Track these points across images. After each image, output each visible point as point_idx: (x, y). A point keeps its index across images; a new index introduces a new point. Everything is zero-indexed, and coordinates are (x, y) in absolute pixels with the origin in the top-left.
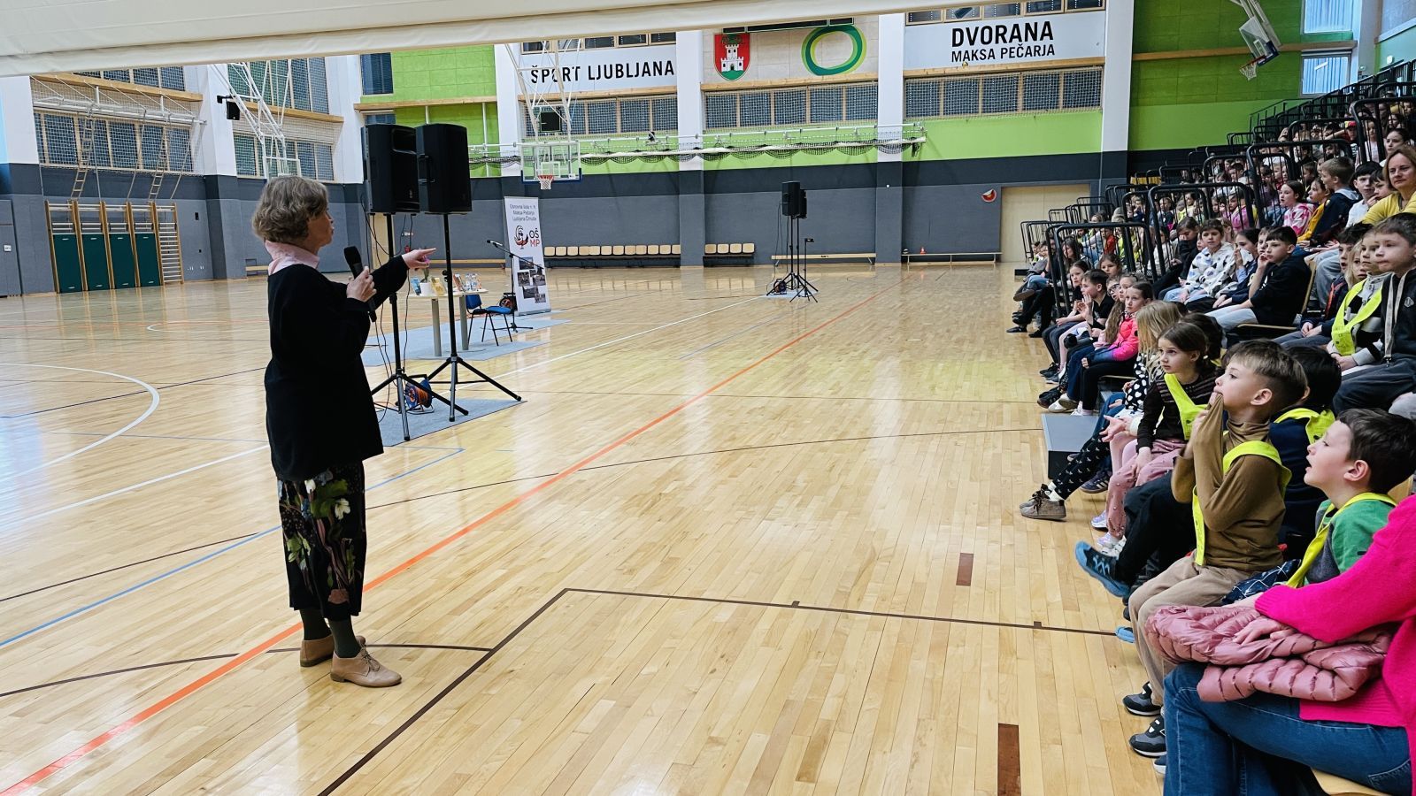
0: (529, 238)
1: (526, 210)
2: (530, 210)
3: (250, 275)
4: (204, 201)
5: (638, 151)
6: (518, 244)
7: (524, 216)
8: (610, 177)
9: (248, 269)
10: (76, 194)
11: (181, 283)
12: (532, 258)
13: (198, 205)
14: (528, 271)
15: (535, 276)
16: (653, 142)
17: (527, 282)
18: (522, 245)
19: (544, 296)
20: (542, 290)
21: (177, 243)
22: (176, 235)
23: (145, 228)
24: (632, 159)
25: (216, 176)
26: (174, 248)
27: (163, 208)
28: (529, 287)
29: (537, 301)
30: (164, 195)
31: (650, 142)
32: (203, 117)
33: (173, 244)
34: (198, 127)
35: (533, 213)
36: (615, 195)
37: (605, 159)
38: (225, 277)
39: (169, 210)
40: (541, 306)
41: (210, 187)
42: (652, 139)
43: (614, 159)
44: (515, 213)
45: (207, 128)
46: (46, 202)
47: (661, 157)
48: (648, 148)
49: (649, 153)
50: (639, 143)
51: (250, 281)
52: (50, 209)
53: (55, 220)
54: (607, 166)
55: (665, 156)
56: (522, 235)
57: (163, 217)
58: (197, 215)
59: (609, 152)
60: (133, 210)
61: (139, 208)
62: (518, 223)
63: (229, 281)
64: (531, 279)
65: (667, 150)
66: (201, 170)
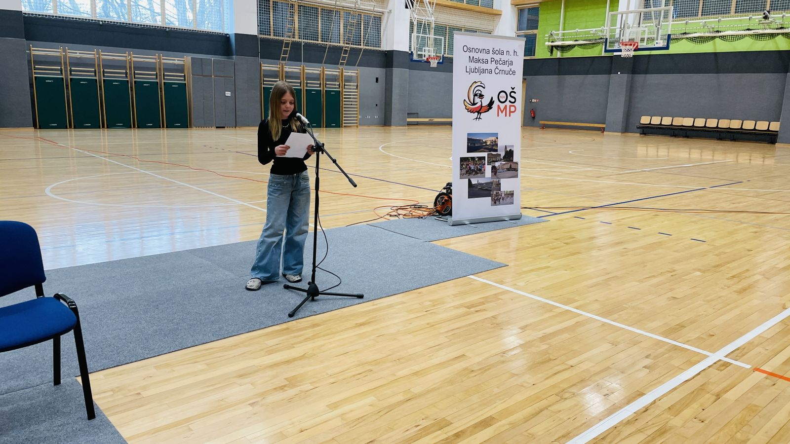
0: (496, 103)
1: (497, 57)
2: (505, 57)
3: (410, 124)
4: (384, 69)
5: (748, 29)
6: (472, 111)
7: (492, 66)
8: (715, 54)
9: (408, 120)
10: (284, 59)
11: (357, 127)
12: (496, 135)
13: (378, 72)
14: (485, 154)
15: (497, 164)
16: (767, 21)
17: (480, 171)
18: (479, 112)
19: (511, 194)
20: (506, 185)
21: (357, 98)
22: (357, 92)
23: (333, 86)
24: (742, 37)
25: (393, 51)
26: (355, 101)
27: (350, 72)
28: (482, 181)
29: (495, 201)
30: (351, 63)
31: (763, 21)
32: (390, 7)
33: (355, 98)
34: (386, 15)
35: (511, 63)
36: (717, 73)
37: (713, 38)
38: (390, 125)
39: (355, 74)
40: (503, 210)
41: (388, 59)
42: (766, 17)
43: (723, 38)
44: (471, 60)
45: (391, 15)
46: (261, 63)
47: (772, 36)
48: (762, 26)
49: (761, 32)
50: (751, 22)
51: (408, 128)
52: (263, 68)
53: (265, 76)
54: (714, 43)
55: (778, 34)
56: (481, 96)
57: (349, 79)
58: (377, 79)
59: (718, 31)
60: (326, 72)
61: (331, 71)
62: (476, 77)
63: (393, 128)
64: (488, 169)
65: (782, 28)
66: (385, 47)
